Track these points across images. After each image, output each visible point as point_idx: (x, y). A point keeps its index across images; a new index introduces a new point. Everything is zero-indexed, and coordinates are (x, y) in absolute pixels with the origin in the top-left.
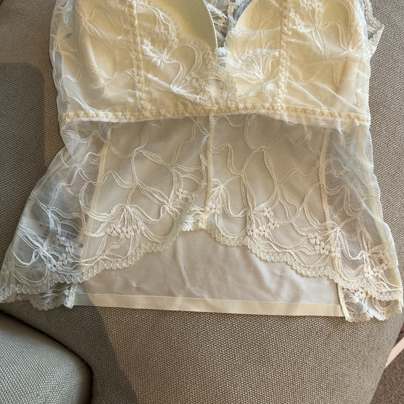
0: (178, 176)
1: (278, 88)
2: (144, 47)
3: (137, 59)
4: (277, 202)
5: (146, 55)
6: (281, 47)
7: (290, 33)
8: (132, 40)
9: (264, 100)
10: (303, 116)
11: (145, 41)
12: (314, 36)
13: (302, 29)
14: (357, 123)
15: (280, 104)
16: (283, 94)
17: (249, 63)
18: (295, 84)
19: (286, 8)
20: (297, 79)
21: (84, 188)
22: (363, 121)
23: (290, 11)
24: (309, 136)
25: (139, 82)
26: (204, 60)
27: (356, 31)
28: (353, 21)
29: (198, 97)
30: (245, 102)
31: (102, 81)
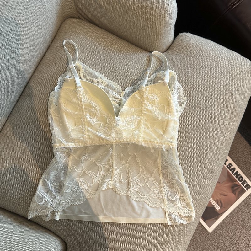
0: (101, 166)
1: (140, 132)
2: (87, 116)
3: (84, 121)
4: (141, 176)
5: (88, 120)
6: (141, 115)
7: (145, 110)
8: (82, 114)
9: (134, 138)
10: (150, 143)
11: (87, 114)
12: (155, 110)
13: (150, 108)
14: (171, 147)
15: (141, 139)
16: (142, 135)
17: (128, 123)
18: (147, 130)
19: (143, 100)
20: (148, 128)
21: (63, 172)
22: (174, 146)
23: (145, 101)
24: (153, 151)
25: (85, 131)
26: (110, 122)
27: (172, 108)
28: (171, 104)
29: (108, 138)
30: (127, 138)
31: (70, 130)
